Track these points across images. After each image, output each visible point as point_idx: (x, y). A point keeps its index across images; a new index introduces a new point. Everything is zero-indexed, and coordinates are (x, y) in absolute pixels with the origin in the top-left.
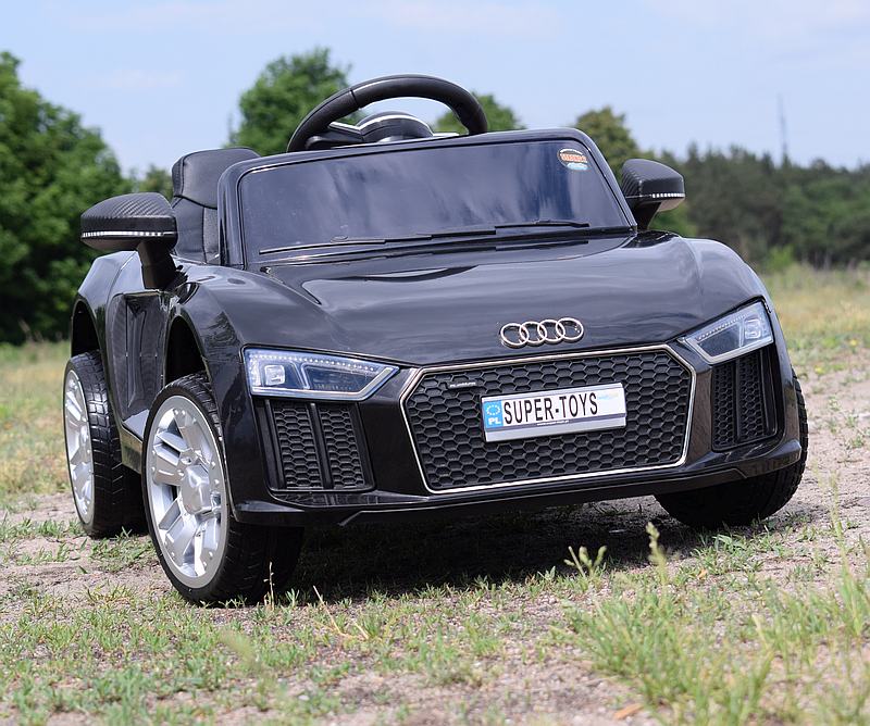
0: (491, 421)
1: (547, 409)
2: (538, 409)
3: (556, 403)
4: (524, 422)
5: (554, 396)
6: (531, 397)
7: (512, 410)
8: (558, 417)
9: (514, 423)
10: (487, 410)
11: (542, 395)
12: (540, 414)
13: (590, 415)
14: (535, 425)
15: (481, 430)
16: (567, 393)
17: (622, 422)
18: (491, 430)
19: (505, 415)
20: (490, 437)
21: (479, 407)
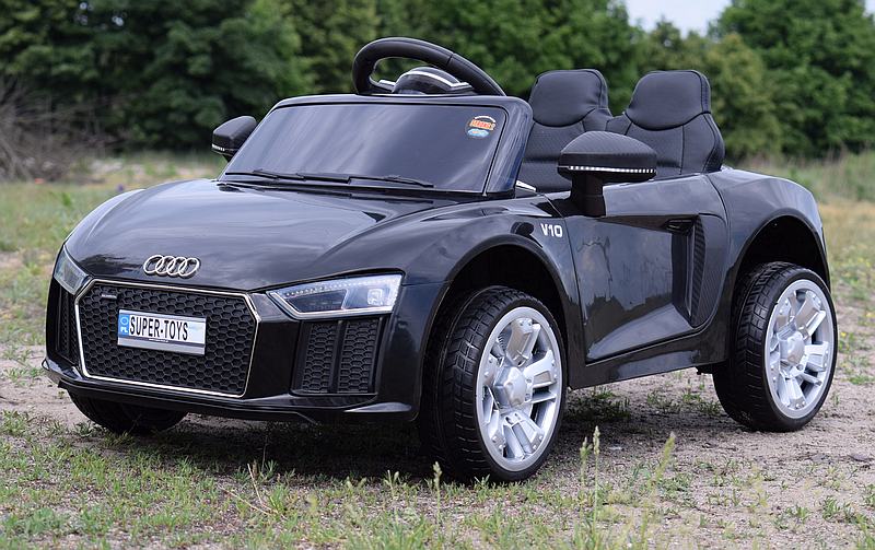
0: (122, 329)
1: (156, 328)
2: (151, 327)
3: (162, 326)
4: (141, 335)
5: (162, 318)
6: (148, 315)
7: (135, 323)
8: (162, 336)
9: (135, 334)
10: (121, 320)
11: (155, 316)
12: (152, 331)
13: (182, 340)
14: (146, 339)
15: (115, 334)
16: (171, 318)
17: (201, 351)
18: (122, 336)
19: (131, 327)
20: (121, 342)
21: (117, 315)
